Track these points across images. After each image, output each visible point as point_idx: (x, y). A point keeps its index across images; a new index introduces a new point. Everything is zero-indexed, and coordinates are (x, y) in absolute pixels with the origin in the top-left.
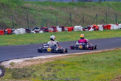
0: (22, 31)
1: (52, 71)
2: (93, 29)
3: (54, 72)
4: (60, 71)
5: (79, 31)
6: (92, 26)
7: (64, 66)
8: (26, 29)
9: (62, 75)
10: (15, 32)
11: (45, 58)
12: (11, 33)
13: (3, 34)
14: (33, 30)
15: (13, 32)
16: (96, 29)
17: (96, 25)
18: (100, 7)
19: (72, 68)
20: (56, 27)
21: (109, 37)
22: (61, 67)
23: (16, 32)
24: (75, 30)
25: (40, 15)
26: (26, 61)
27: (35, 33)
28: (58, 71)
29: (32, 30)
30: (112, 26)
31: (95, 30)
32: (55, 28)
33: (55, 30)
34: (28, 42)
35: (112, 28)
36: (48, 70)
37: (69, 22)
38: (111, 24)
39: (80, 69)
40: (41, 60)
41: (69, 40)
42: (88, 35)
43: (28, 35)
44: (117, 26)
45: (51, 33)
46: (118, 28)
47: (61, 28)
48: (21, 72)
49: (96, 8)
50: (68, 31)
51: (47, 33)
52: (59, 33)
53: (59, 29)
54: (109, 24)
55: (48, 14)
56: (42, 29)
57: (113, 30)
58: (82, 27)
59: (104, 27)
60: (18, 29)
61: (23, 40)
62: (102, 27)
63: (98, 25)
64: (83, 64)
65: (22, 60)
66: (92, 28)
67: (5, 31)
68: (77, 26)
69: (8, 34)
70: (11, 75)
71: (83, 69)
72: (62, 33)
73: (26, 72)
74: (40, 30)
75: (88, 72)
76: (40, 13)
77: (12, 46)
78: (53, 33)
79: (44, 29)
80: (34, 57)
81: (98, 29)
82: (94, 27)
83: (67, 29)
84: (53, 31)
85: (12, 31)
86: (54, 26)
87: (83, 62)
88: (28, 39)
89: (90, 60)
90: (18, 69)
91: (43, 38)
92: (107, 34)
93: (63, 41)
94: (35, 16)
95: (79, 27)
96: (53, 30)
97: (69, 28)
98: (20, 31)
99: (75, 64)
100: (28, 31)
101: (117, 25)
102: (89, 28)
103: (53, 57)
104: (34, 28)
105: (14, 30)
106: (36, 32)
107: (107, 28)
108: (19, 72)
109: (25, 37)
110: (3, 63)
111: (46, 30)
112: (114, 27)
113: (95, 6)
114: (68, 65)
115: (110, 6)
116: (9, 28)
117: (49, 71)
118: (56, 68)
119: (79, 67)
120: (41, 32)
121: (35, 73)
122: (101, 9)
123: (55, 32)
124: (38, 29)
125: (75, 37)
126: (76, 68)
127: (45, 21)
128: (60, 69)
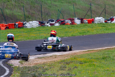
0: (35, 24)
1: (67, 69)
3: (68, 70)
4: (76, 69)
5: (101, 23)
7: (81, 63)
8: (40, 22)
9: (78, 74)
10: (26, 25)
11: (60, 54)
12: (21, 26)
13: (13, 28)
14: (48, 23)
15: (24, 26)
19: (90, 66)
20: (74, 19)
22: (78, 65)
23: (28, 25)
24: (95, 22)
25: (56, 6)
26: (38, 58)
27: (50, 26)
28: (73, 69)
29: (46, 23)
32: (72, 20)
33: (73, 23)
34: (42, 37)
36: (62, 68)
37: (89, 13)
39: (100, 67)
40: (56, 56)
41: (89, 34)
42: (111, 27)
43: (42, 28)
45: (68, 26)
47: (80, 20)
48: (31, 71)
50: (88, 23)
51: (64, 26)
52: (77, 26)
53: (77, 21)
55: (65, 4)
56: (58, 21)
58: (104, 19)
60: (31, 22)
61: (36, 34)
64: (103, 61)
65: (33, 57)
67: (15, 24)
68: (98, 18)
69: (19, 27)
70: (19, 75)
71: (102, 67)
72: (81, 26)
73: (36, 71)
74: (56, 23)
75: (108, 70)
76: (56, 3)
77: (23, 41)
78: (71, 25)
79: (60, 22)
80: (47, 54)
83: (87, 22)
84: (71, 24)
85: (23, 24)
86: (71, 18)
87: (103, 59)
88: (42, 33)
89: (111, 56)
90: (28, 67)
91: (59, 31)
93: (81, 35)
94: (50, 6)
95: (100, 18)
96: (71, 22)
97: (89, 19)
98: (33, 24)
99: (94, 61)
100: (42, 24)
102: (112, 20)
103: (69, 54)
104: (48, 20)
105: (26, 23)
106: (51, 24)
108: (29, 70)
109: (39, 30)
110: (11, 60)
111: (63, 23)
114: (85, 62)
116: (20, 20)
117: (64, 70)
118: (71, 65)
119: (98, 64)
120: (57, 25)
121: (47, 72)
123: (73, 24)
124: (54, 21)
125: (96, 30)
126: (94, 65)
127: (61, 12)
128: (75, 67)
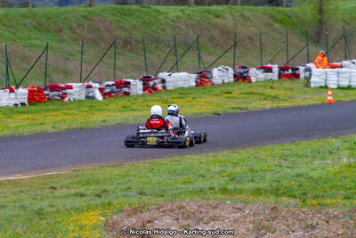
44: (12, 95)
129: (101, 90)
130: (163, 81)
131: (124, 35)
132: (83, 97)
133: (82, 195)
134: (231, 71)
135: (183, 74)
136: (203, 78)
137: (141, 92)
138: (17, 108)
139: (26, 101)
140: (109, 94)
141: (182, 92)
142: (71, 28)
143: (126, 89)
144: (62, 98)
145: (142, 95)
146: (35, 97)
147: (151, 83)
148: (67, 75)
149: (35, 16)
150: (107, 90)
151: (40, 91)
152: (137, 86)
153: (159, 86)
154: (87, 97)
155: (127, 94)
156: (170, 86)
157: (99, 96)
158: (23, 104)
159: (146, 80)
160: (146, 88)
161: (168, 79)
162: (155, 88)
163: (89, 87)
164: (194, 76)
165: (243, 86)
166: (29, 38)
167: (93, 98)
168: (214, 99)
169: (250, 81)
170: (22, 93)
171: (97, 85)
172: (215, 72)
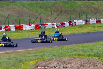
2: (5, 30)
6: (3, 27)
16: (8, 29)
17: (7, 26)
18: (14, 6)
21: (19, 38)
30: (24, 26)
31: (6, 30)
35: (24, 29)
38: (23, 25)
44: (30, 27)
46: (30, 29)
49: (9, 7)
54: (21, 25)
57: (26, 30)
59: (16, 28)
62: (14, 27)
63: (10, 26)
66: (4, 28)
81: (10, 30)
82: (6, 27)
92: (18, 35)
101: (30, 25)
102: (1, 28)
107: (19, 28)
112: (26, 27)
113: (8, 6)
115: (23, 6)
122: (15, 8)
129: (56, 25)
130: (75, 23)
131: (65, 9)
132: (51, 27)
133: (36, 56)
134: (95, 20)
135: (81, 21)
136: (87, 22)
137: (68, 26)
138: (31, 30)
139: (34, 28)
140: (59, 26)
141: (80, 26)
142: (50, 7)
143: (64, 25)
144: (45, 27)
145: (69, 27)
146: (37, 27)
147: (71, 23)
148: (48, 21)
149: (39, 4)
150: (58, 25)
151: (38, 25)
152: (67, 24)
153: (74, 24)
154: (52, 27)
155: (64, 26)
156: (77, 24)
157: (56, 27)
158: (33, 29)
159: (70, 23)
160: (70, 25)
161: (76, 22)
162: (72, 25)
163: (53, 24)
164: (84, 21)
165: (99, 24)
166: (37, 10)
167: (54, 27)
168: (90, 28)
169: (101, 23)
170: (33, 26)
171: (55, 24)
172: (91, 20)
